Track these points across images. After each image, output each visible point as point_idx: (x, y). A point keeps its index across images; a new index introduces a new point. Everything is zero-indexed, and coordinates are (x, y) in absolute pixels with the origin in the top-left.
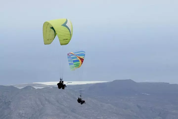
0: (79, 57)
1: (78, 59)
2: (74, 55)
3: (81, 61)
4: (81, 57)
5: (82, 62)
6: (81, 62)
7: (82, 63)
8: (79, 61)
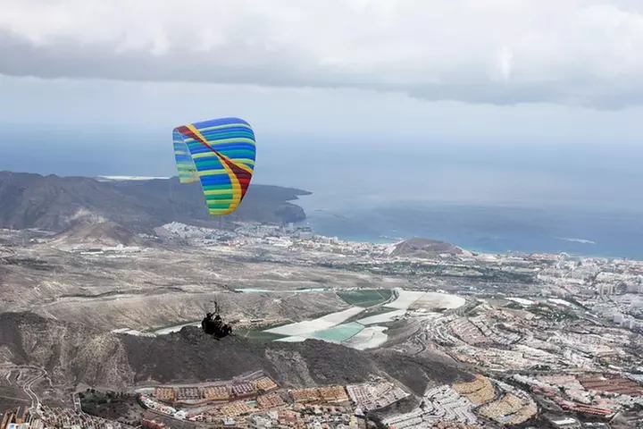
0: (231, 160)
1: (227, 170)
2: (210, 149)
3: (239, 185)
4: (239, 162)
5: (242, 188)
6: (240, 190)
7: (243, 195)
8: (230, 183)
